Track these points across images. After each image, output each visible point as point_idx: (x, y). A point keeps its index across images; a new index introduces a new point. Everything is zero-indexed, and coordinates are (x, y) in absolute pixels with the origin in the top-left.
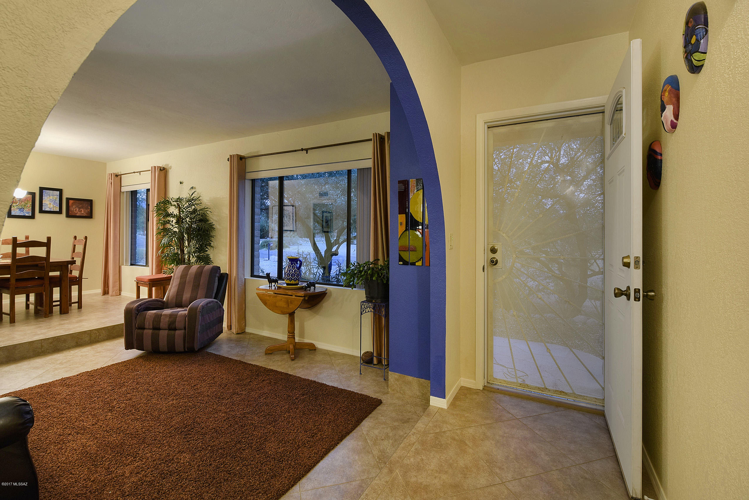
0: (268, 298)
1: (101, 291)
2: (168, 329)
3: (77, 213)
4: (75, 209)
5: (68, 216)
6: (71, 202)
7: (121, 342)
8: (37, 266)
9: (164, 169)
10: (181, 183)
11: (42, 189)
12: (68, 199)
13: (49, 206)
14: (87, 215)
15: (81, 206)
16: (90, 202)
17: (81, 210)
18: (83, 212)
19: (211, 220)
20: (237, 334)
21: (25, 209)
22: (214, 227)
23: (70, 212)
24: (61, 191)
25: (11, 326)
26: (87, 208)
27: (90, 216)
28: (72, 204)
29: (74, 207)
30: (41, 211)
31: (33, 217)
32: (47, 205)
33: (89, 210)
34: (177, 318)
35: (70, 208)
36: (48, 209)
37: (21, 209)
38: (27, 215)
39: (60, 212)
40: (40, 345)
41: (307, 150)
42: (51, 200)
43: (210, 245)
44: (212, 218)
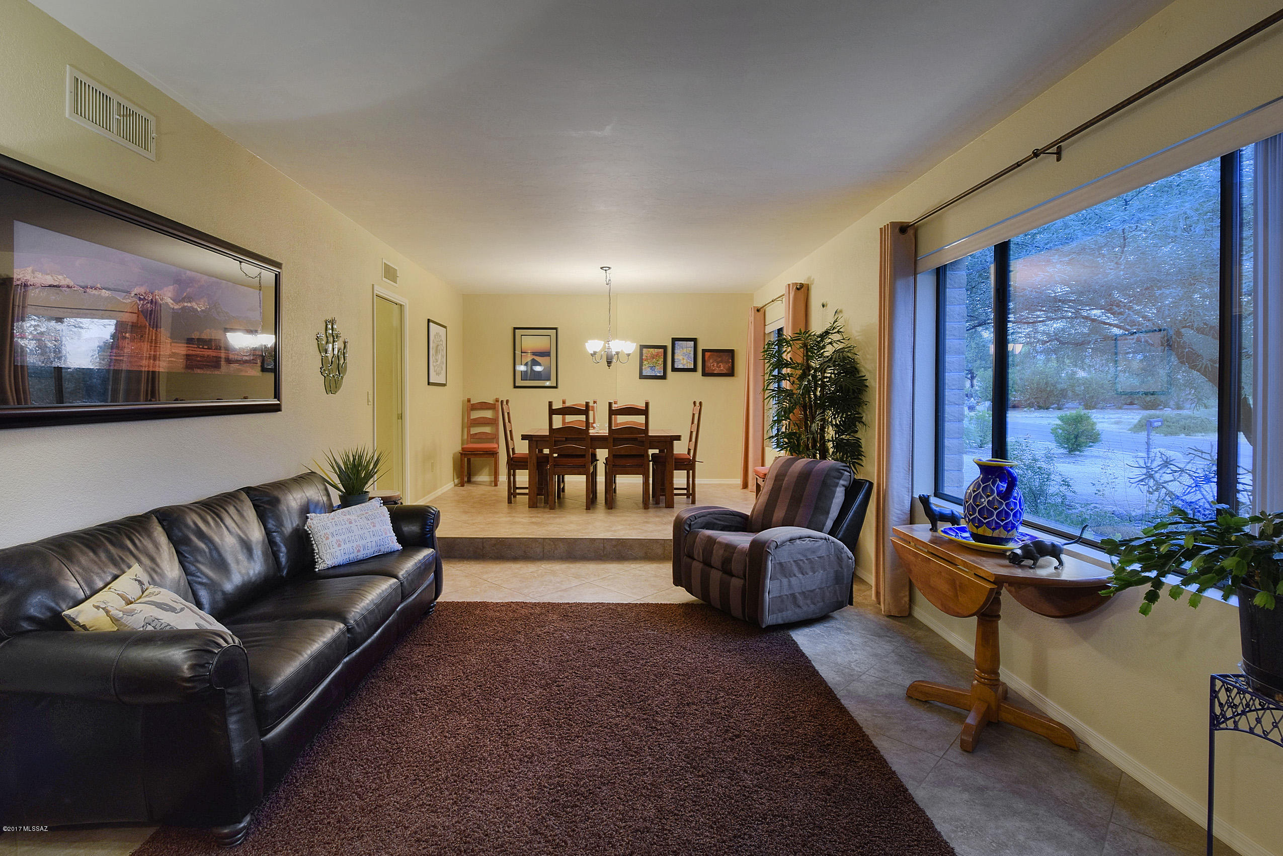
0: (912, 558)
1: (740, 482)
2: (720, 567)
3: (714, 370)
4: (713, 365)
5: (705, 374)
6: (707, 354)
7: (666, 569)
8: (635, 439)
9: (802, 285)
10: (823, 306)
11: (674, 340)
12: (704, 351)
13: (682, 362)
14: (727, 372)
15: (720, 359)
16: (731, 353)
17: (720, 366)
18: (723, 368)
19: (863, 370)
20: (889, 616)
21: (657, 367)
22: (867, 384)
23: (707, 369)
24: (695, 340)
25: (587, 513)
26: (727, 362)
27: (731, 373)
28: (709, 357)
29: (711, 361)
30: (674, 369)
31: (664, 377)
32: (680, 360)
33: (730, 365)
34: (735, 555)
35: (706, 364)
36: (680, 366)
37: (652, 368)
38: (658, 375)
39: (694, 370)
40: (602, 545)
41: (1057, 150)
42: (684, 355)
43: (860, 420)
44: (864, 367)
